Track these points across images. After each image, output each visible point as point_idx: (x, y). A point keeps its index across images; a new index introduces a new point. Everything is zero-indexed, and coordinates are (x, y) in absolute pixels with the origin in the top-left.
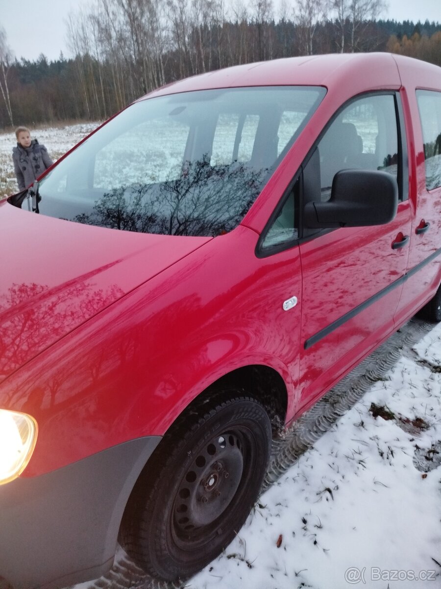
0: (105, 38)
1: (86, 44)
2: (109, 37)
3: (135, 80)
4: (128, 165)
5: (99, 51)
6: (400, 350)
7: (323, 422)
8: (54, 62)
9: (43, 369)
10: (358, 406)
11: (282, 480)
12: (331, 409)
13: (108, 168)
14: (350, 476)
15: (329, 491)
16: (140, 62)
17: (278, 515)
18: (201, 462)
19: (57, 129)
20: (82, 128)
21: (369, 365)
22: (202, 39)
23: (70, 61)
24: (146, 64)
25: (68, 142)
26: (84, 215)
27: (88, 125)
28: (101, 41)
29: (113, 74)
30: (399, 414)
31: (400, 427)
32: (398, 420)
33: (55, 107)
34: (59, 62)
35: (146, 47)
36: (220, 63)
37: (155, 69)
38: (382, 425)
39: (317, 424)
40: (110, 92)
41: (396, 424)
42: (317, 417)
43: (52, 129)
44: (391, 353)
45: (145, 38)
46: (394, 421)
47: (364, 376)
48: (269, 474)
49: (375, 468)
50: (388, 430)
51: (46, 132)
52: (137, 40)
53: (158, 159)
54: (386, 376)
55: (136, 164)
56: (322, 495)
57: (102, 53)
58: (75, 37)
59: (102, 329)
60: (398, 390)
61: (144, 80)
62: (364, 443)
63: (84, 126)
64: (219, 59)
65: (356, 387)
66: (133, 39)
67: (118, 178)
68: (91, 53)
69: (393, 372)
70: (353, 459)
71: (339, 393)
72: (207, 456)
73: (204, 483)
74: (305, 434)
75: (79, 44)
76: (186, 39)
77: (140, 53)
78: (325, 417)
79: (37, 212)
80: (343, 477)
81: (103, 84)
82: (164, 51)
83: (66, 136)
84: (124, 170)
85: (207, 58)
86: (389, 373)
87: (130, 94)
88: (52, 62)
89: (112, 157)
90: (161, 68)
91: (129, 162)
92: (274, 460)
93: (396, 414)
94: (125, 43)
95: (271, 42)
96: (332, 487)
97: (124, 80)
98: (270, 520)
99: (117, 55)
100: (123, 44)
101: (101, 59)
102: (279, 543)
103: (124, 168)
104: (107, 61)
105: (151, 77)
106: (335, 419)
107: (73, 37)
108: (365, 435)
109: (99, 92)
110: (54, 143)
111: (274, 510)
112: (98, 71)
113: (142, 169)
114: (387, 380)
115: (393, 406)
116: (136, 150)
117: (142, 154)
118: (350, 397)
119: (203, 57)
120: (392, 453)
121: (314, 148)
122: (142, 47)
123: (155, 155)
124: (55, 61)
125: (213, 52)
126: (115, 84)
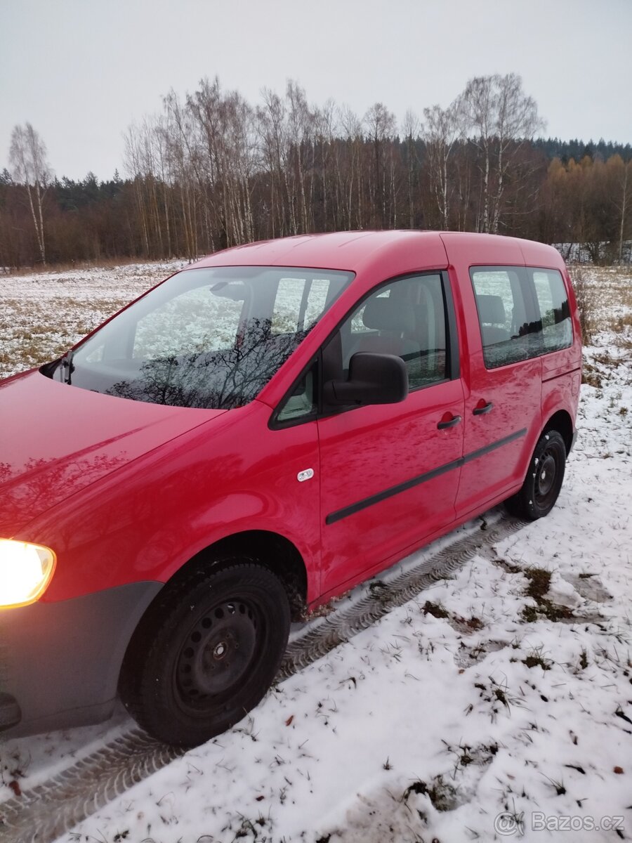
0: (174, 156)
1: (149, 163)
2: (180, 155)
3: (211, 209)
4: (194, 320)
5: (165, 172)
6: (477, 549)
7: (368, 619)
8: (105, 183)
9: (58, 518)
10: (411, 603)
11: (306, 670)
12: (380, 607)
13: (167, 324)
14: (381, 668)
15: (354, 680)
16: (219, 187)
17: (293, 699)
18: (207, 624)
19: (103, 269)
20: (138, 269)
21: (438, 564)
22: (302, 161)
23: (128, 182)
24: (227, 190)
25: (117, 287)
26: (124, 383)
27: (146, 265)
28: (169, 160)
29: (183, 202)
30: (455, 613)
31: (452, 626)
32: (452, 619)
33: (102, 241)
34: (112, 182)
35: (228, 167)
36: (325, 190)
37: (239, 196)
38: (430, 623)
39: (361, 620)
40: (177, 223)
41: (448, 623)
42: (362, 614)
43: (96, 268)
44: (466, 552)
45: (228, 157)
46: (446, 619)
47: (428, 574)
48: (295, 666)
49: (410, 662)
50: (437, 627)
51: (88, 273)
52: (216, 160)
53: (234, 313)
54: (452, 574)
55: (204, 319)
56: (344, 683)
57: (170, 175)
58: (136, 155)
59: (115, 486)
60: (460, 590)
61: (223, 210)
62: (405, 638)
63: (140, 266)
64: (323, 186)
65: (414, 585)
66: (211, 158)
67: (179, 337)
68: (155, 175)
69: (461, 571)
70: (389, 653)
71: (394, 591)
72: (214, 619)
73: (210, 648)
74: (345, 630)
75: (141, 163)
76: (281, 159)
77: (219, 176)
78: (371, 614)
79: (69, 382)
80: (373, 669)
81: (169, 214)
82: (251, 174)
83: (116, 279)
84: (187, 327)
85: (307, 182)
86: (457, 572)
87: (204, 227)
88: (103, 183)
89: (173, 308)
90: (246, 195)
91: (195, 316)
92: (304, 653)
93: (451, 612)
94: (200, 163)
95: (392, 165)
96: (357, 676)
97: (197, 209)
98: (284, 702)
99: (189, 177)
100: (198, 164)
101: (170, 181)
102: (289, 722)
103: (188, 324)
104: (177, 184)
105: (232, 207)
106: (381, 616)
107: (133, 155)
108: (408, 631)
109: (163, 224)
110: (98, 287)
111: (291, 695)
112: (164, 197)
113: (211, 326)
114: (452, 579)
115: (450, 605)
116: (206, 301)
117: (214, 306)
118: (406, 595)
119: (302, 182)
120: (432, 650)
121: (335, 331)
122: (222, 168)
123: (230, 308)
124: (108, 182)
125: (316, 176)
126: (184, 214)
